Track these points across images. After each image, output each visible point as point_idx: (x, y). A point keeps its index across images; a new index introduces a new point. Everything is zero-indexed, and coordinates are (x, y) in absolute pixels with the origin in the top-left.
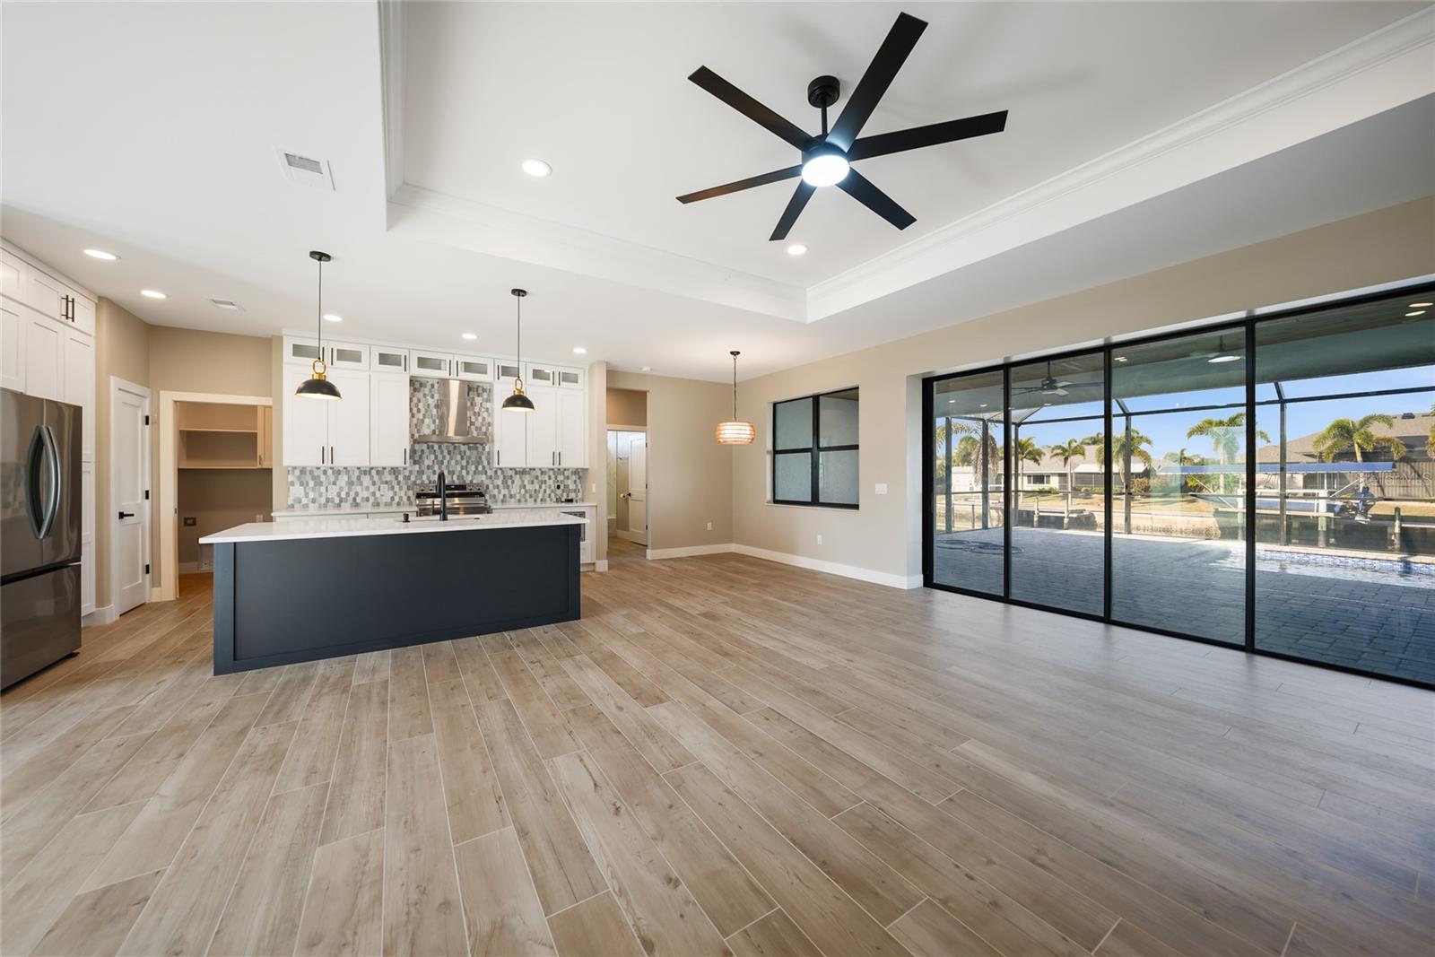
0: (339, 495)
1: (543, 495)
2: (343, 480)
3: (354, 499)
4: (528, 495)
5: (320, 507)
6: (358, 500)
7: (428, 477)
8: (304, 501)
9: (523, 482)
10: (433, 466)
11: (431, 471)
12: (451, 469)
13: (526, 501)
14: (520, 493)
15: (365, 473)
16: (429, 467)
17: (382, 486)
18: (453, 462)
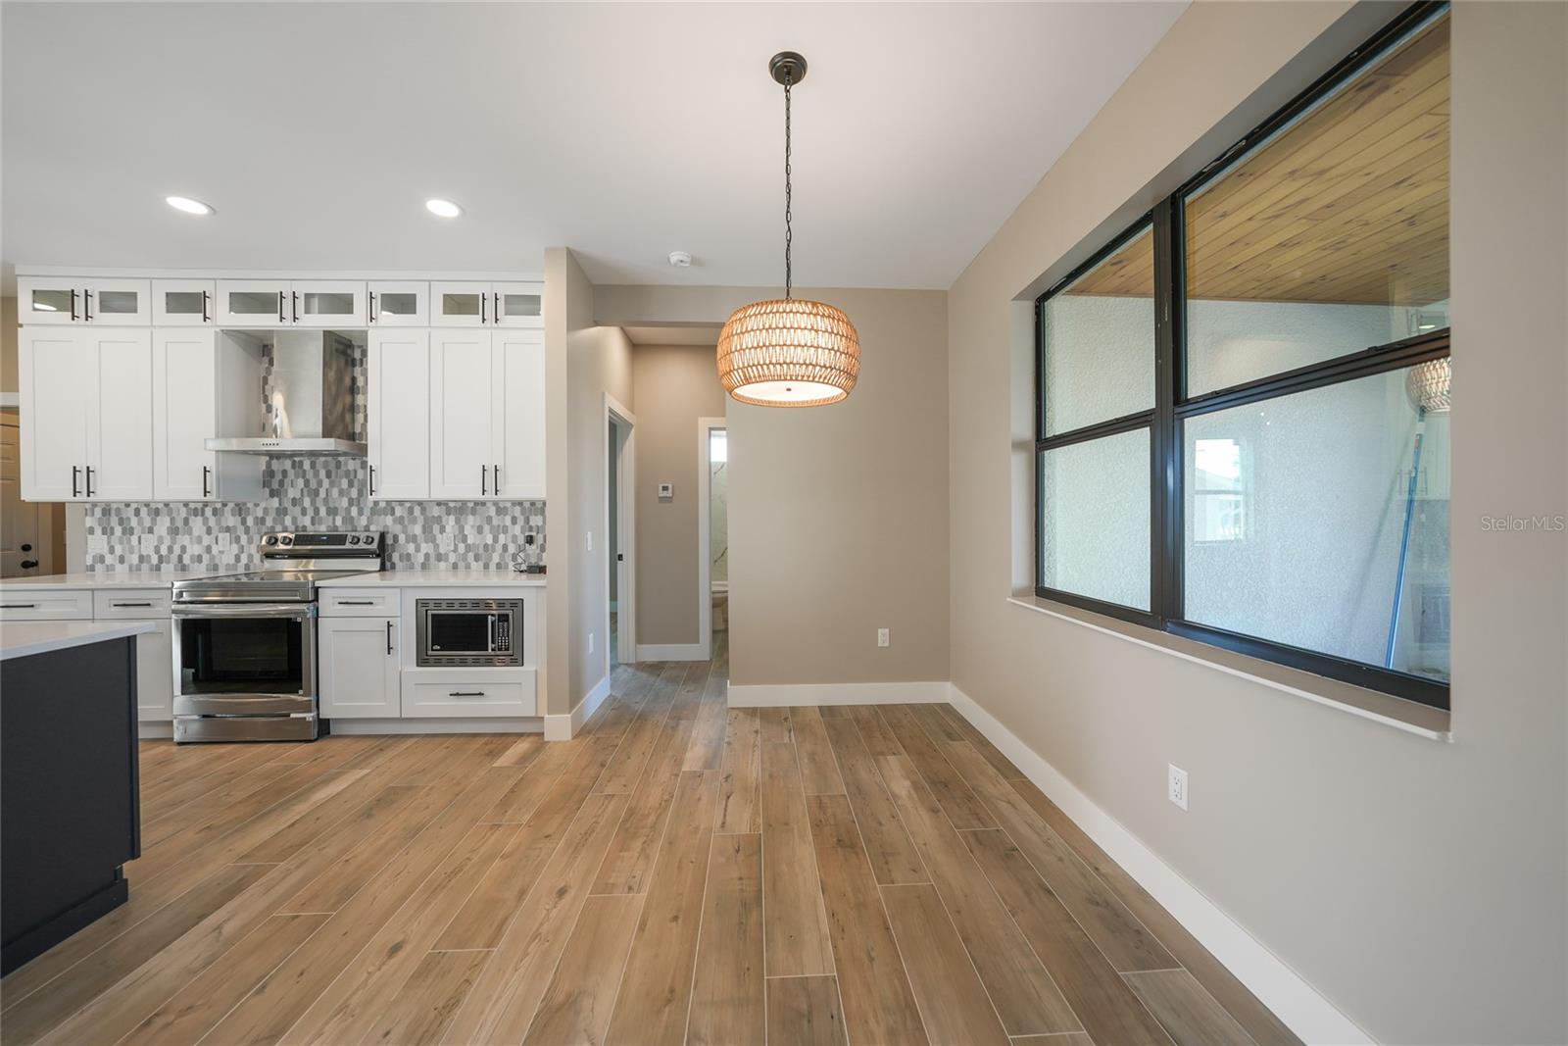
0: (157, 550)
1: (502, 557)
2: (163, 524)
3: (180, 558)
4: (471, 556)
5: (131, 570)
6: (186, 560)
7: (294, 520)
8: (109, 559)
9: (461, 529)
10: (301, 499)
11: (297, 510)
12: (331, 505)
13: (468, 567)
14: (455, 550)
15: (195, 512)
16: (294, 502)
17: (221, 536)
18: (335, 492)
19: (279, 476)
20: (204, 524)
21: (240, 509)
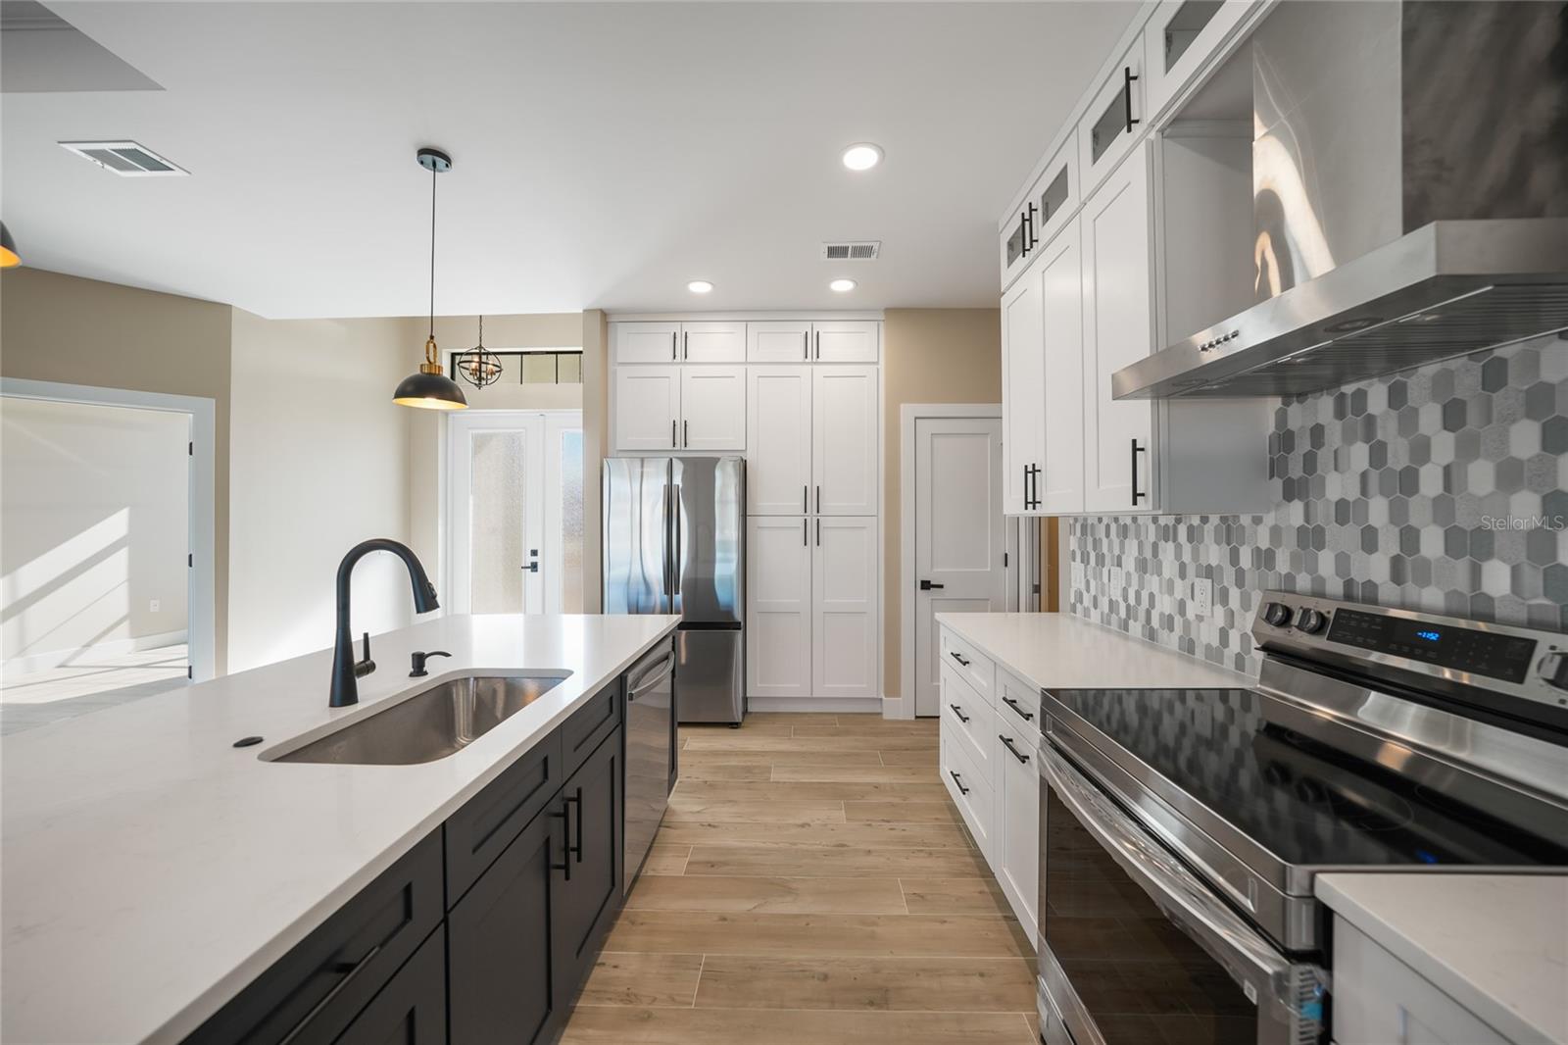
0: (1126, 599)
3: (1148, 613)
7: (1342, 561)
8: (1087, 600)
10: (1363, 504)
17: (1197, 581)
19: (1303, 445)
21: (1229, 528)
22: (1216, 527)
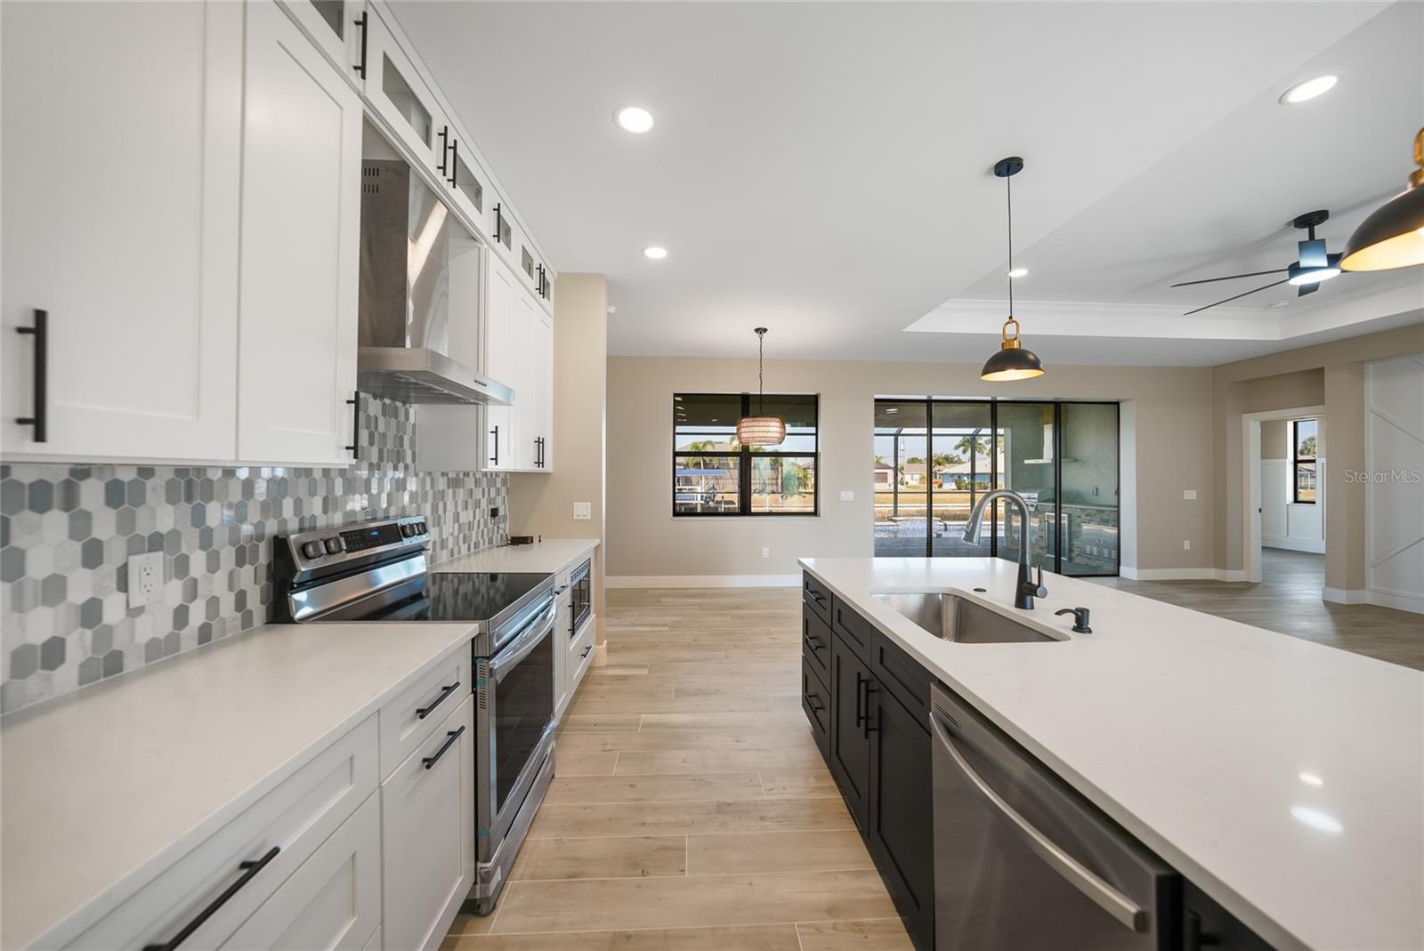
9: (456, 505)
14: (452, 532)
17: (136, 562)
20: (73, 535)
21: (189, 483)
22: (169, 483)
